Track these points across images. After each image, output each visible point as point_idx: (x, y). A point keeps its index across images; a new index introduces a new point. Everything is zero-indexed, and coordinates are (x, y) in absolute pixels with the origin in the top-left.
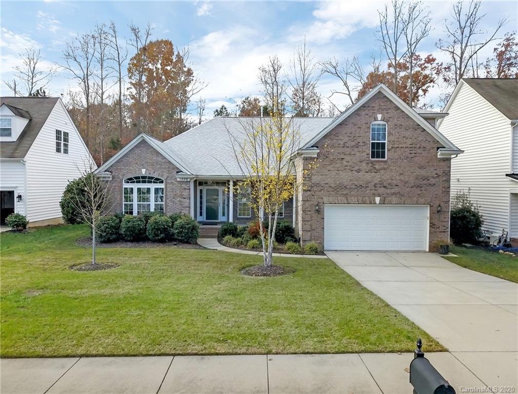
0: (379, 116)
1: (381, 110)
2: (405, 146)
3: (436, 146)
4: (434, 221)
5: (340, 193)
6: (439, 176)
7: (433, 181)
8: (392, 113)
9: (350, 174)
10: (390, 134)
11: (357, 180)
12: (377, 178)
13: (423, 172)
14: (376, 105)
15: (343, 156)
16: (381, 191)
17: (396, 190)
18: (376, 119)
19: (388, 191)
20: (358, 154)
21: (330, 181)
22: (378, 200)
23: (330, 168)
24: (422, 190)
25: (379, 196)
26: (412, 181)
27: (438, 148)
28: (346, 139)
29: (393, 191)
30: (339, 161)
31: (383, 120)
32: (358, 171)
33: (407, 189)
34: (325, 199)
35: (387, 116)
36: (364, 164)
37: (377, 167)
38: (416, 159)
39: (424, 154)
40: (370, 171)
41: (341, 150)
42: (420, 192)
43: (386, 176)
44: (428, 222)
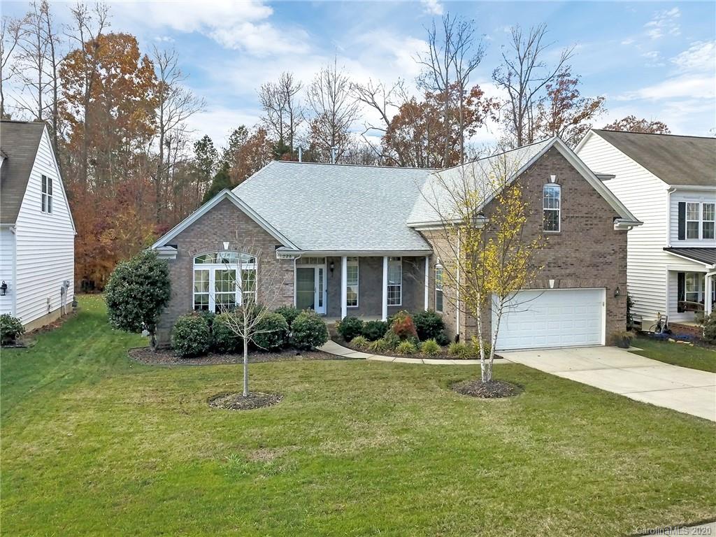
0: (553, 178)
1: (554, 170)
2: (580, 215)
3: (612, 215)
4: (610, 308)
6: (615, 252)
7: (609, 259)
8: (567, 174)
10: (564, 200)
12: (551, 255)
13: (599, 248)
14: (549, 163)
16: (556, 271)
17: (571, 270)
18: (549, 181)
19: (563, 272)
20: (530, 225)
22: (552, 282)
24: (598, 270)
25: (553, 278)
26: (588, 259)
27: (615, 218)
29: (568, 271)
31: (556, 182)
33: (583, 269)
35: (561, 177)
36: (536, 238)
37: (550, 242)
38: (592, 231)
39: (600, 225)
40: (543, 247)
42: (596, 273)
43: (561, 252)
44: (604, 309)
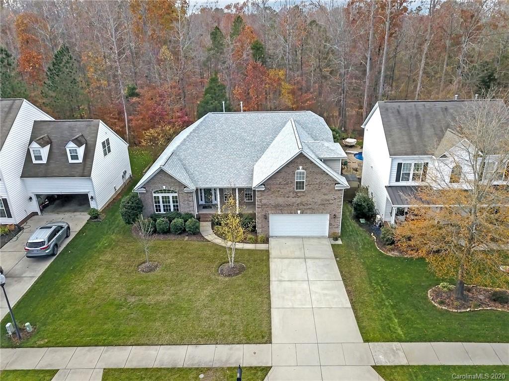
0: (301, 167)
1: (301, 164)
2: (315, 183)
3: (334, 183)
4: (331, 222)
5: (278, 208)
6: (335, 199)
8: (309, 165)
9: (283, 199)
10: (307, 177)
11: (287, 202)
12: (299, 200)
13: (326, 197)
14: (299, 161)
15: (279, 189)
16: (302, 207)
17: (310, 206)
18: (298, 169)
19: (305, 207)
20: (288, 188)
21: (272, 202)
22: (299, 212)
23: (272, 195)
24: (325, 207)
25: (300, 210)
26: (319, 202)
27: (336, 184)
28: (281, 180)
29: (308, 207)
30: (277, 192)
31: (303, 169)
32: (288, 197)
33: (317, 206)
34: (269, 212)
35: (305, 167)
36: (291, 193)
37: (299, 195)
38: (322, 190)
39: (327, 187)
40: (295, 197)
41: (277, 186)
42: (323, 208)
43: (304, 199)
44: (328, 223)
